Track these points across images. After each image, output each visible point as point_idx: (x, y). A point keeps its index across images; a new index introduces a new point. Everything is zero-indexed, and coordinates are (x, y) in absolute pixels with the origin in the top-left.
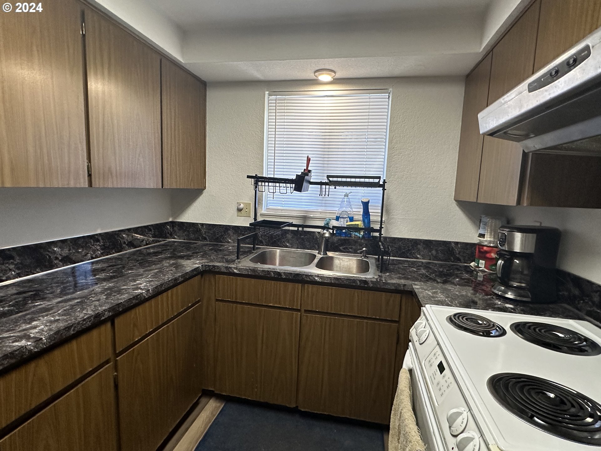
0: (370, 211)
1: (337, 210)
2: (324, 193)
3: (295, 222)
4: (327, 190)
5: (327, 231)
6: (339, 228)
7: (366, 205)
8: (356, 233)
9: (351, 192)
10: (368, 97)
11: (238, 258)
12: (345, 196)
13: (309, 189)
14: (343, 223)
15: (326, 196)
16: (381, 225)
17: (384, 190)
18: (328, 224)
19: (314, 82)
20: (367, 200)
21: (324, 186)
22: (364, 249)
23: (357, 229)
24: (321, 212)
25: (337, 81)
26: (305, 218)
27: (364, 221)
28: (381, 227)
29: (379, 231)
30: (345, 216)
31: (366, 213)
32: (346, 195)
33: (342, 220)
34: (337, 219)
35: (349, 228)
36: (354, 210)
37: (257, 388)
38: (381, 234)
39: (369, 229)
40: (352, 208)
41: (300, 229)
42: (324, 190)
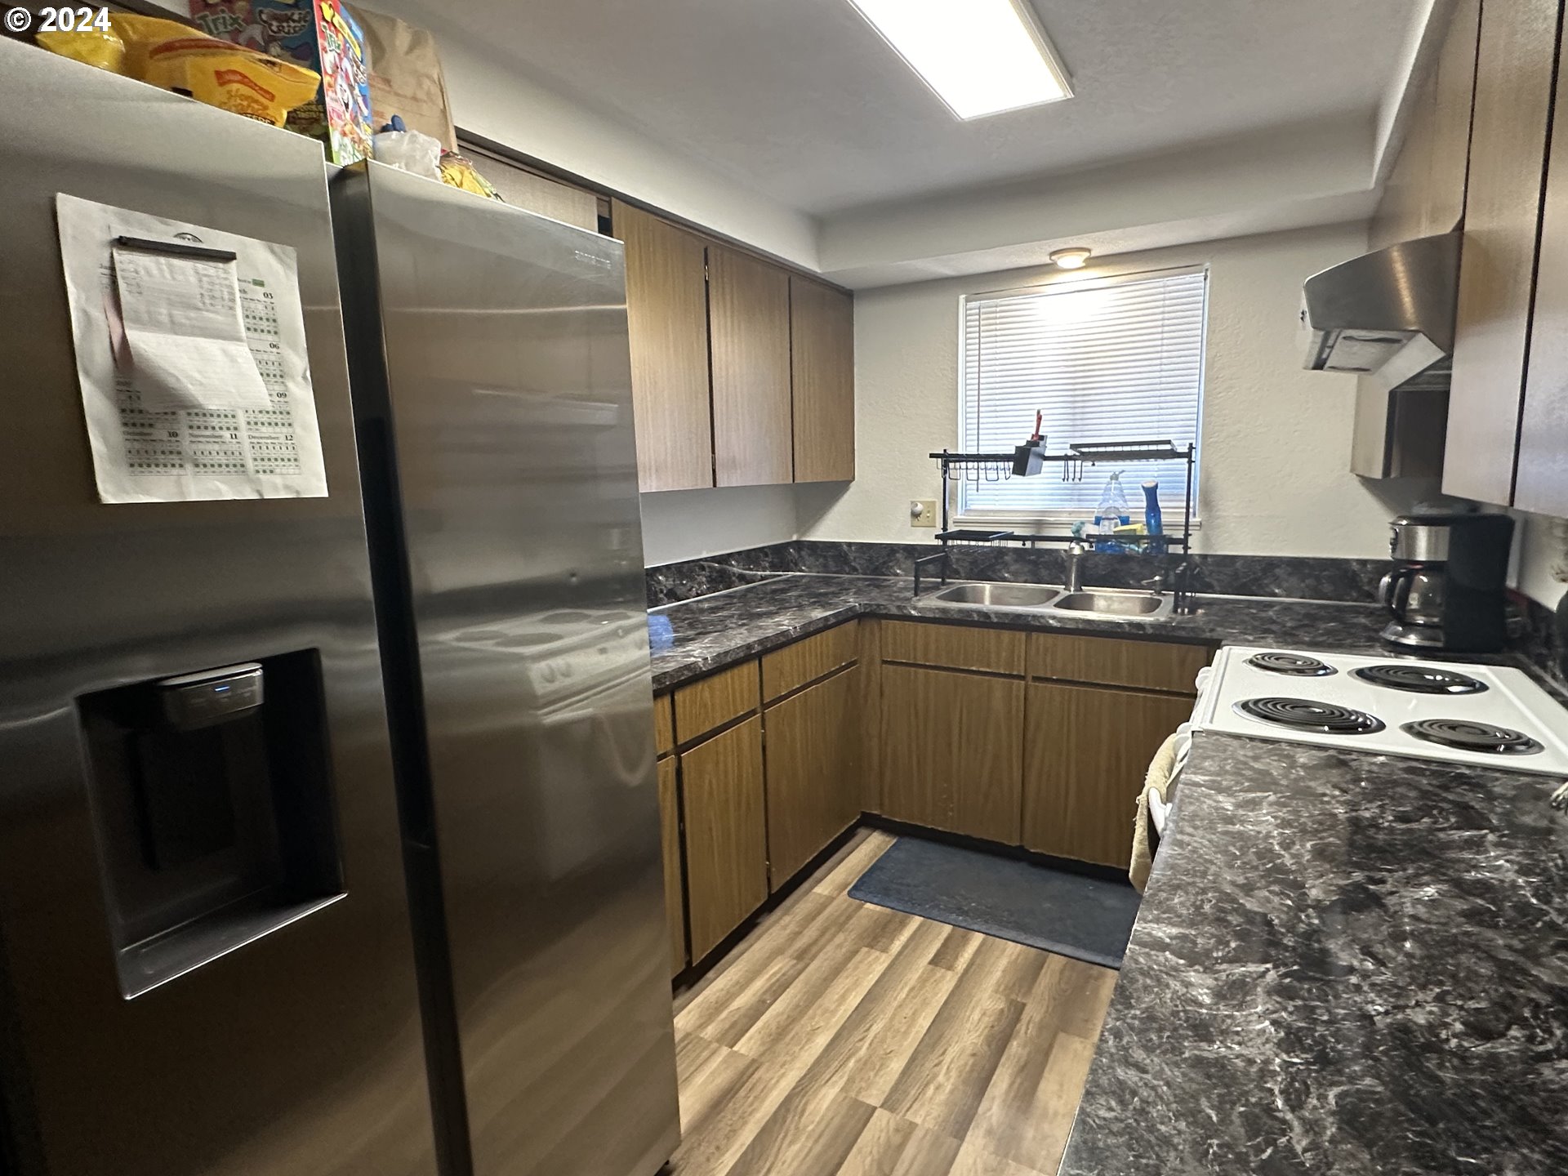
0: (1160, 504)
1: (1096, 507)
2: (1071, 475)
3: (1017, 532)
4: (1078, 469)
5: (1078, 544)
6: (1101, 539)
7: (1151, 493)
8: (1132, 546)
9: (1123, 471)
10: (1161, 284)
11: (916, 595)
12: (1112, 478)
13: (1043, 470)
14: (1107, 529)
15: (1077, 480)
16: (1187, 530)
17: (1190, 462)
18: (1078, 531)
19: (1048, 269)
20: (1152, 485)
21: (1071, 463)
22: (1157, 578)
23: (1135, 538)
24: (1070, 513)
25: (1093, 262)
26: (1039, 524)
27: (1148, 524)
28: (1187, 535)
29: (1184, 542)
30: (1113, 516)
31: (1153, 508)
32: (1115, 477)
33: (1106, 523)
34: (1098, 522)
35: (1118, 537)
36: (1130, 504)
37: (952, 810)
38: (1186, 548)
39: (1158, 539)
40: (1125, 501)
41: (1028, 544)
42: (1071, 469)
